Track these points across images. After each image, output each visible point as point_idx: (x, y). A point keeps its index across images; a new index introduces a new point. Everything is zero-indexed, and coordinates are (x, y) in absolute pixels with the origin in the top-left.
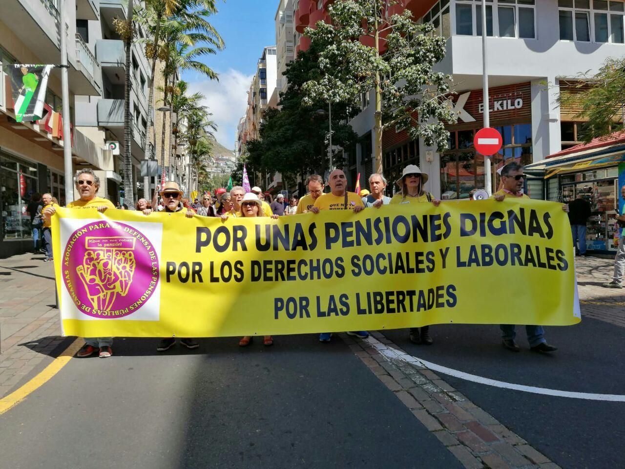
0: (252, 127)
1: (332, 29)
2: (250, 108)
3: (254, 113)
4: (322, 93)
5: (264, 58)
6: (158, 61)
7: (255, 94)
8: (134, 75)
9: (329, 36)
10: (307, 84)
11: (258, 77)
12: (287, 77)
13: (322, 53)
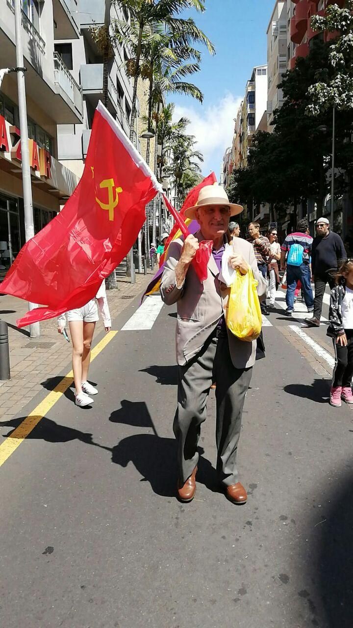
0: (238, 157)
1: (347, 14)
2: (236, 137)
3: (241, 141)
4: (333, 98)
5: (253, 80)
6: (140, 79)
7: (242, 120)
8: (120, 103)
9: (344, 23)
10: (313, 87)
11: (246, 102)
12: (283, 90)
13: (333, 46)
